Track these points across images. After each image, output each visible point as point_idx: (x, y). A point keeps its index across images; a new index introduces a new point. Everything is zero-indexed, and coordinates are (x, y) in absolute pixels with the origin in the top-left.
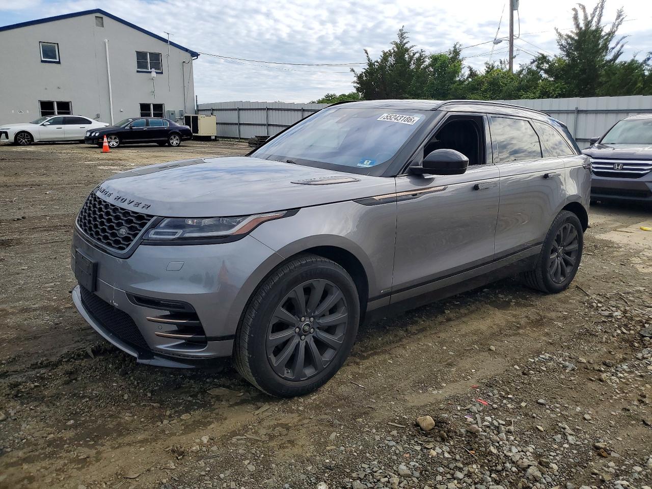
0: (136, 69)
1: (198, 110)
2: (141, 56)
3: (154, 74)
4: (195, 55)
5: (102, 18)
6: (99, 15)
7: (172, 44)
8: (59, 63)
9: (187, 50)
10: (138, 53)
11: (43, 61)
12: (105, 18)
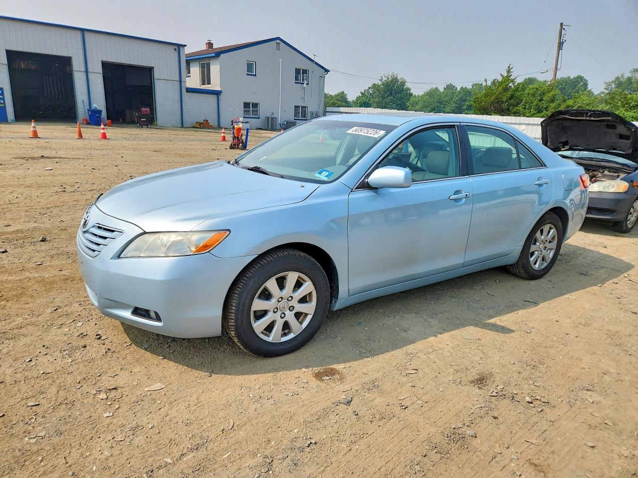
0: (295, 81)
1: (326, 112)
2: (298, 71)
3: (305, 85)
4: (327, 71)
5: (279, 43)
6: (278, 41)
7: (316, 63)
8: (255, 75)
9: (323, 68)
10: (296, 69)
11: (247, 74)
12: (281, 43)
